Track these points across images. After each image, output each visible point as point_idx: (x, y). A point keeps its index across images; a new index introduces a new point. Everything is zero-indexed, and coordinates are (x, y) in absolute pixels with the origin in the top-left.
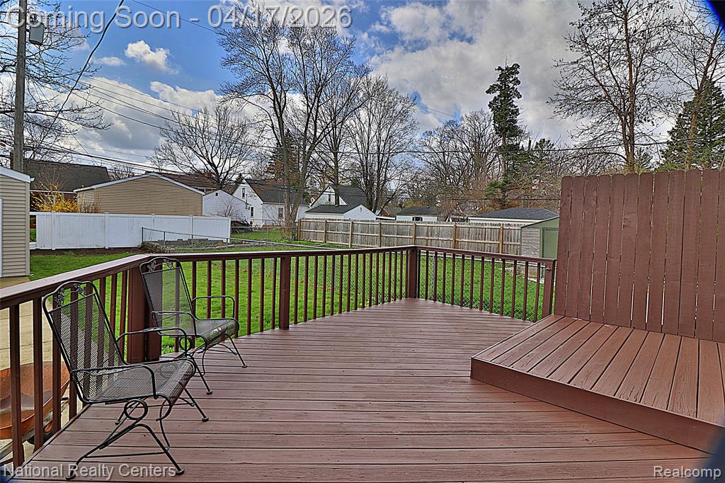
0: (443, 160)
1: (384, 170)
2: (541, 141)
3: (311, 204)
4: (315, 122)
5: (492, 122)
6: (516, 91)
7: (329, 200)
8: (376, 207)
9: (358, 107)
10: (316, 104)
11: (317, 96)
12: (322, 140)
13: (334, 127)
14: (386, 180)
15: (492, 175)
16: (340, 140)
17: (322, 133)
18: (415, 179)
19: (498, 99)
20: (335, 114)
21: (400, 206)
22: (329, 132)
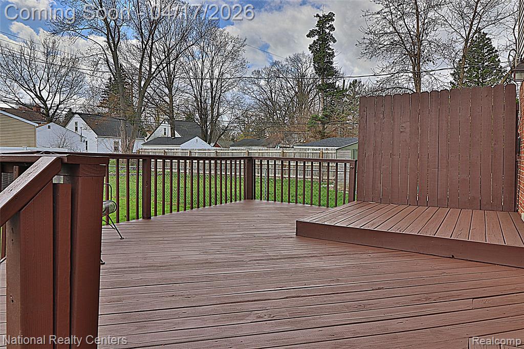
0: (270, 98)
1: (217, 105)
2: (353, 82)
3: (146, 138)
4: (150, 59)
5: (312, 63)
6: (332, 36)
7: (165, 133)
8: (210, 139)
9: (192, 45)
10: (150, 42)
11: (151, 33)
12: (156, 75)
13: (168, 63)
14: (219, 115)
15: (314, 110)
16: (174, 76)
17: (156, 69)
18: (245, 114)
19: (317, 43)
20: (168, 51)
21: (233, 139)
22: (164, 68)
